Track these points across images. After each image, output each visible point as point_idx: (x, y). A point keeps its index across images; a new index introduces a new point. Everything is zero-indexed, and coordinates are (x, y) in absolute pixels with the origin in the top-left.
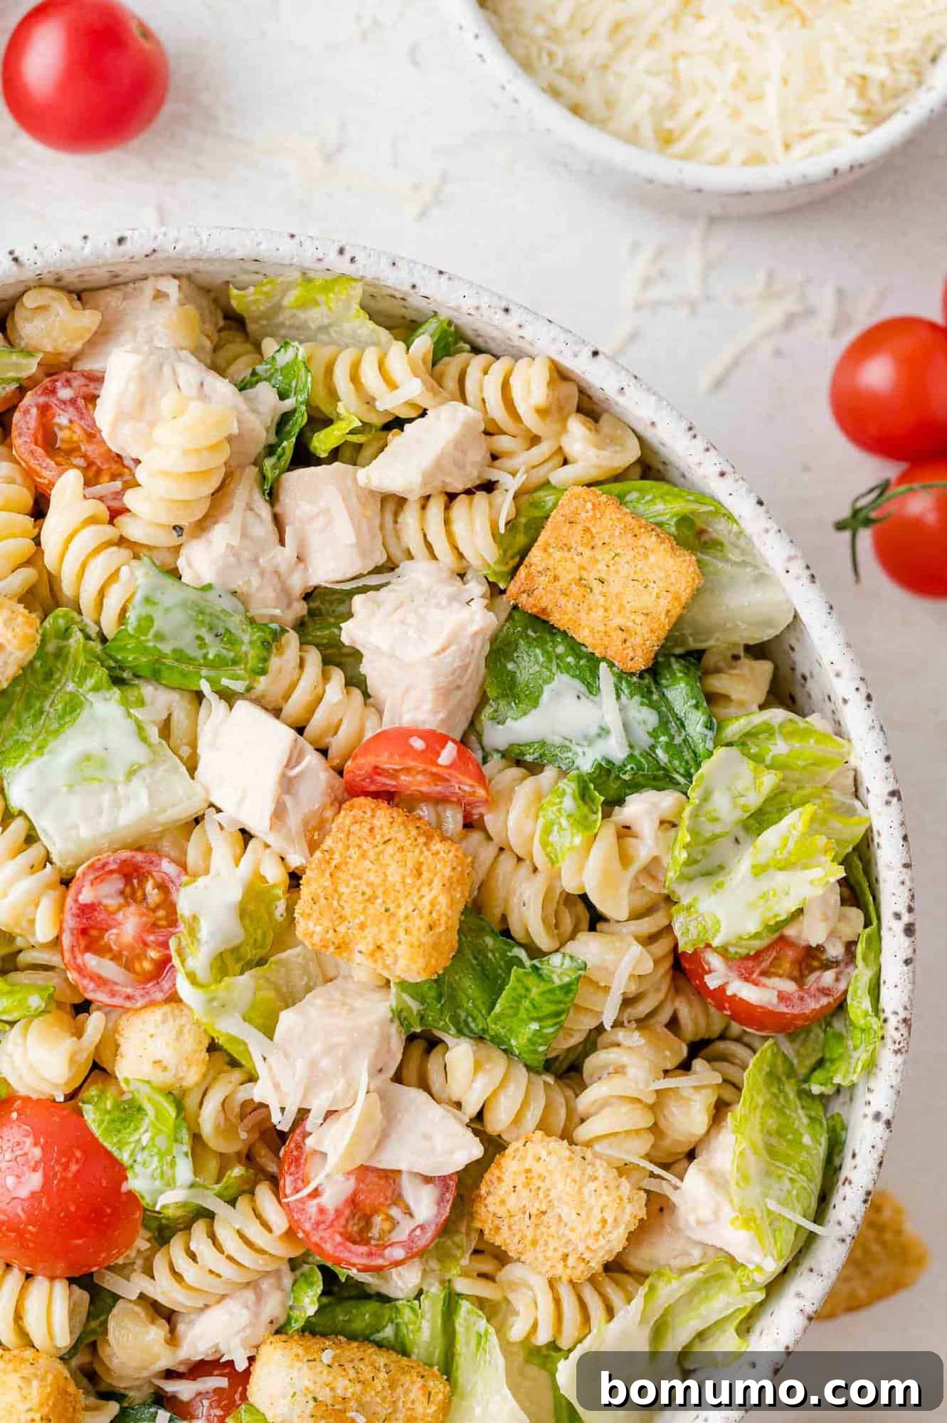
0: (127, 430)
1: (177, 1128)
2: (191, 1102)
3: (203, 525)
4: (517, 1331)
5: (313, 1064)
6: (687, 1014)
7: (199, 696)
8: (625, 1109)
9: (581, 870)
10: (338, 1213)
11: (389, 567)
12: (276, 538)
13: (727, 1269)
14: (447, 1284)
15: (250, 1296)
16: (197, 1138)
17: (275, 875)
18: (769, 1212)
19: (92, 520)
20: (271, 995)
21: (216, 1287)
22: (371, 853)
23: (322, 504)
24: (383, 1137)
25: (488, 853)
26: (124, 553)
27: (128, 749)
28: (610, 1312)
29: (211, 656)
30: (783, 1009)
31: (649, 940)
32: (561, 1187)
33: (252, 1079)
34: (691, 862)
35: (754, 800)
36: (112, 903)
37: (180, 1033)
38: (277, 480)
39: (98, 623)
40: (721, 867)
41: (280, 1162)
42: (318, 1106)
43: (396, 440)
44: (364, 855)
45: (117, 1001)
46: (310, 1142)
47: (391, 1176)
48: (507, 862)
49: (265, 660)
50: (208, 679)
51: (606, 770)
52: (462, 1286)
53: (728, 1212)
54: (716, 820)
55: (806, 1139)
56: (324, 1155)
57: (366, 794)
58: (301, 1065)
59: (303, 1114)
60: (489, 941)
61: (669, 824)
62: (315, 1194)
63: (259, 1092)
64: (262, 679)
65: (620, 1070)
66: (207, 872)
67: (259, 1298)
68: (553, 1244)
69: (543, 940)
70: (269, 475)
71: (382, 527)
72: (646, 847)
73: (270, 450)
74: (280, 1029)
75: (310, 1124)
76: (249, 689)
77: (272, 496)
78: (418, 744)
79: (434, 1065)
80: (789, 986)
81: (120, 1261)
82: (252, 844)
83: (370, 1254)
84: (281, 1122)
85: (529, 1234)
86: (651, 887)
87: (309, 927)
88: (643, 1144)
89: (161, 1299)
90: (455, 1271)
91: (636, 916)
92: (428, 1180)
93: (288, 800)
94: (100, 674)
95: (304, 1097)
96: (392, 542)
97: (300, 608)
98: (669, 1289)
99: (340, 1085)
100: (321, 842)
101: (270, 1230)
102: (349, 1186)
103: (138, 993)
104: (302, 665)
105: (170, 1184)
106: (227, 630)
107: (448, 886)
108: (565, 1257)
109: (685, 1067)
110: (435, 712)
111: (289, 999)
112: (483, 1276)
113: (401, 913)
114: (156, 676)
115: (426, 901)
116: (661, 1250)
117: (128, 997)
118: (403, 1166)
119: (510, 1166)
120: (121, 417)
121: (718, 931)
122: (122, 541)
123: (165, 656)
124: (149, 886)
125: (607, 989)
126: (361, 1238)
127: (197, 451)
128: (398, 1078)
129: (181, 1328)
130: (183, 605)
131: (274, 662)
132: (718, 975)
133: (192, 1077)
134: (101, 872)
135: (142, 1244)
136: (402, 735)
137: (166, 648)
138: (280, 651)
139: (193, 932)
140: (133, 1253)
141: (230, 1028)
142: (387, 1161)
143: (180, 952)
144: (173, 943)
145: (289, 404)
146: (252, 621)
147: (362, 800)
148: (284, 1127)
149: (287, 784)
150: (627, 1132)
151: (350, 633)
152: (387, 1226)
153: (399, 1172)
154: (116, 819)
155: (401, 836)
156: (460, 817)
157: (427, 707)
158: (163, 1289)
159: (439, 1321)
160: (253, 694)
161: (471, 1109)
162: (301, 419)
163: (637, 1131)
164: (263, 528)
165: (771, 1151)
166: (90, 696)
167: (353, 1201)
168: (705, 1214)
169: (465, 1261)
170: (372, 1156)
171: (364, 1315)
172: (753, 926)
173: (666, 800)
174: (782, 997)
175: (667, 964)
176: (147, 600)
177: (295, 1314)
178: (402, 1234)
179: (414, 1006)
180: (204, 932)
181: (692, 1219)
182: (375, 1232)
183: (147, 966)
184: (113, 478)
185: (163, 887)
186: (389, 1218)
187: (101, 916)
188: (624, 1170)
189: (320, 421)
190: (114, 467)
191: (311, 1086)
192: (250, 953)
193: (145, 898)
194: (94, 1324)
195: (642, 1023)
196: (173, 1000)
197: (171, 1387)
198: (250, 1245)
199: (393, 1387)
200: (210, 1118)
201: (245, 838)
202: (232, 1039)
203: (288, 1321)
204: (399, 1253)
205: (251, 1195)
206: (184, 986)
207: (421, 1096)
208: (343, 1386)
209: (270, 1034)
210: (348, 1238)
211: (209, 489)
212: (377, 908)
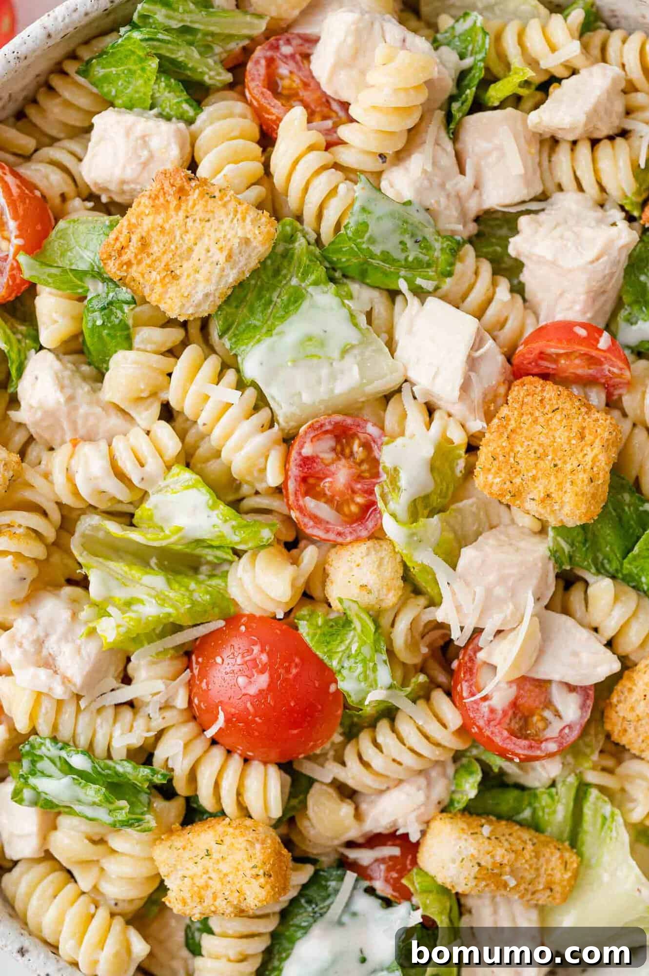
0: (343, 76)
1: (376, 641)
2: (385, 621)
3: (400, 156)
4: (638, 814)
5: (489, 591)
7: (393, 294)
10: (505, 713)
11: (543, 197)
12: (456, 169)
14: (580, 776)
15: (422, 781)
16: (390, 652)
17: (459, 438)
19: (311, 148)
20: (451, 536)
21: (394, 772)
22: (541, 420)
23: (497, 141)
24: (541, 652)
25: (625, 426)
26: (339, 175)
27: (343, 333)
29: (410, 259)
33: (434, 603)
36: (328, 456)
37: (380, 565)
38: (459, 123)
39: (318, 232)
41: (451, 673)
42: (490, 627)
43: (555, 92)
44: (535, 421)
45: (332, 536)
46: (481, 655)
47: (543, 684)
48: (640, 433)
49: (452, 264)
50: (406, 279)
52: (591, 777)
56: (494, 668)
57: (533, 375)
58: (480, 591)
59: (477, 632)
60: (627, 497)
62: (485, 698)
63: (441, 614)
64: (448, 280)
66: (402, 434)
67: (430, 784)
70: (458, 115)
71: (540, 164)
73: (452, 99)
74: (462, 563)
75: (482, 641)
76: (437, 288)
77: (455, 137)
78: (582, 332)
79: (576, 596)
81: (318, 751)
82: (437, 415)
83: (530, 747)
84: (458, 637)
87: (488, 479)
89: (351, 783)
90: (587, 764)
92: (571, 688)
93: (473, 375)
94: (320, 272)
95: (480, 618)
96: (547, 175)
97: (473, 228)
99: (509, 608)
100: (497, 411)
101: (444, 726)
102: (512, 692)
103: (347, 530)
104: (476, 273)
105: (373, 685)
106: (424, 238)
107: (606, 447)
110: (584, 313)
111: (463, 540)
112: (605, 770)
113: (569, 467)
114: (362, 276)
115: (589, 459)
117: (339, 534)
118: (556, 677)
119: (641, 680)
120: (338, 66)
122: (336, 166)
123: (372, 256)
124: (356, 447)
126: (523, 733)
127: (406, 90)
128: (547, 607)
129: (364, 806)
130: (392, 215)
131: (459, 267)
133: (391, 599)
134: (318, 431)
135: (337, 738)
136: (565, 329)
137: (377, 250)
138: (461, 260)
139: (394, 481)
140: (328, 745)
141: (424, 559)
142: (542, 673)
143: (383, 496)
144: (377, 489)
145: (468, 62)
146: (438, 233)
147: (530, 378)
148: (461, 642)
149: (472, 363)
151: (516, 246)
152: (541, 725)
153: (549, 682)
154: (332, 390)
155: (568, 405)
156: (603, 397)
157: (578, 307)
158: (353, 774)
159: (572, 804)
160: (440, 292)
161: (609, 634)
162: (478, 74)
164: (448, 161)
166: (310, 289)
167: (515, 705)
169: (595, 757)
170: (530, 671)
171: (510, 797)
176: (364, 209)
177: (457, 797)
178: (556, 727)
179: (566, 548)
180: (404, 481)
182: (532, 731)
183: (354, 509)
184: (325, 118)
185: (367, 446)
186: (544, 719)
187: (318, 467)
189: (489, 79)
190: (325, 110)
191: (484, 612)
192: (436, 501)
193: (352, 454)
194: (294, 802)
196: (378, 535)
197: (353, 854)
198: (427, 737)
199: (537, 856)
200: (400, 633)
201: (430, 410)
202: (427, 570)
203: (452, 802)
204: (552, 747)
205: (427, 698)
206: (389, 525)
207: (564, 617)
208: (500, 854)
209: (454, 567)
210: (512, 733)
211: (410, 124)
212: (546, 464)
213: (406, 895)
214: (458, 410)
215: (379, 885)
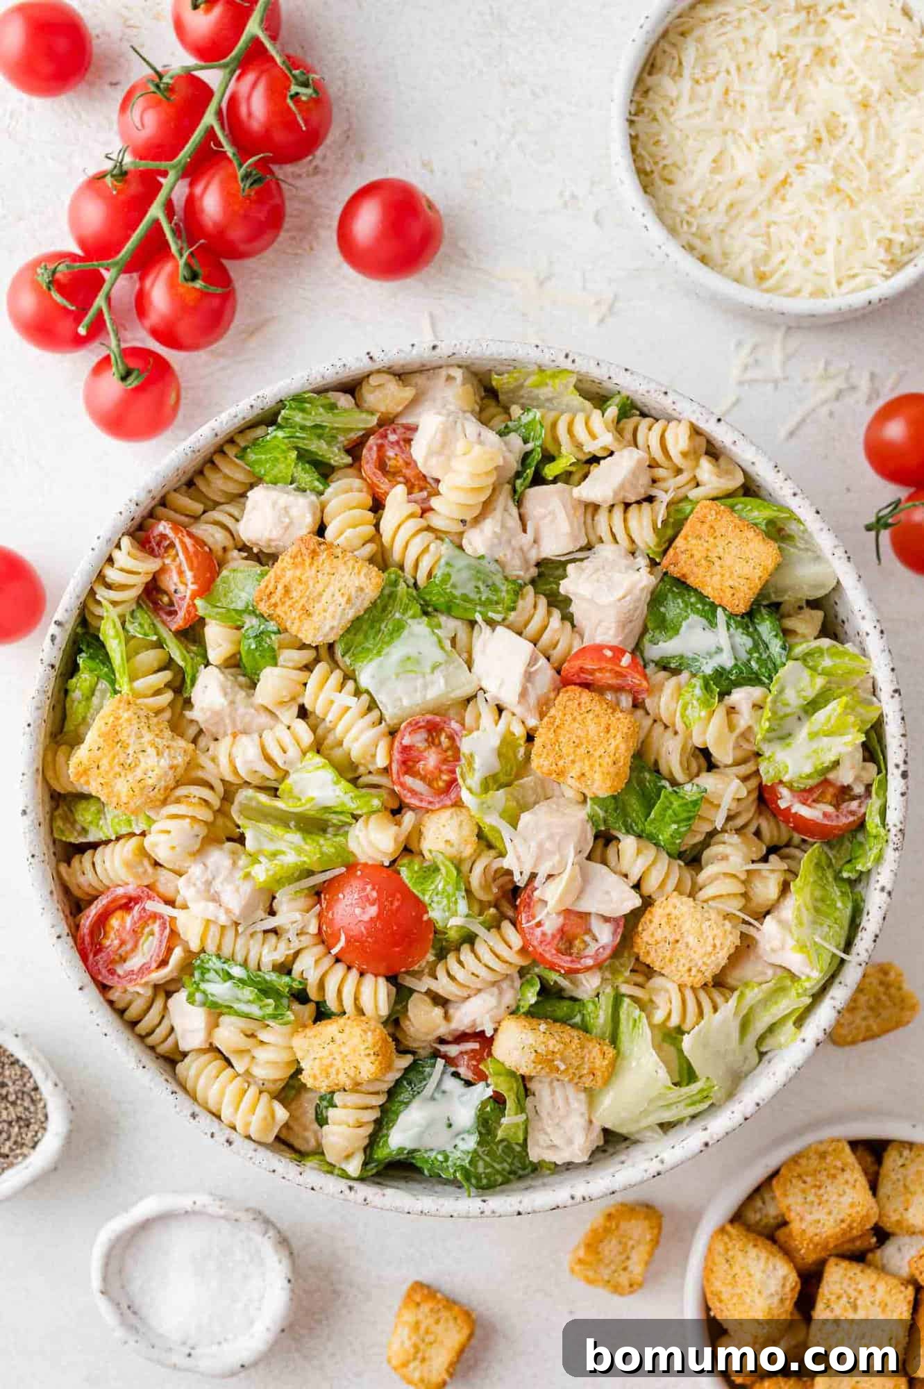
0: (433, 461)
1: (457, 883)
2: (465, 868)
3: (477, 520)
4: (659, 1016)
5: (540, 846)
6: (766, 826)
7: (472, 623)
8: (728, 881)
9: (704, 733)
10: (554, 936)
11: (589, 547)
12: (520, 529)
13: (788, 983)
14: (615, 988)
15: (495, 990)
16: (469, 892)
17: (519, 731)
18: (815, 943)
19: (412, 516)
20: (513, 804)
21: (476, 984)
22: (579, 718)
23: (550, 508)
24: (581, 892)
25: (647, 722)
26: (431, 536)
27: (433, 653)
28: (715, 1009)
29: (483, 599)
30: (826, 822)
31: (745, 779)
32: (688, 924)
33: (502, 855)
34: (770, 730)
35: (811, 693)
36: (422, 745)
37: (460, 825)
38: (522, 493)
39: (415, 578)
40: (790, 735)
41: (516, 908)
42: (543, 872)
43: (595, 470)
44: (574, 720)
45: (424, 804)
46: (537, 894)
47: (585, 916)
48: (659, 728)
49: (515, 602)
50: (481, 613)
51: (720, 673)
52: (625, 989)
53: (790, 942)
54: (788, 705)
55: (839, 905)
56: (545, 903)
57: (575, 684)
58: (533, 844)
59: (533, 876)
60: (647, 776)
61: (758, 707)
62: (539, 924)
63: (507, 863)
64: (513, 613)
65: (725, 858)
66: (478, 729)
67: (501, 993)
68: (682, 961)
69: (680, 776)
70: (519, 489)
71: (585, 523)
72: (744, 719)
73: (518, 475)
74: (520, 825)
75: (537, 883)
76: (504, 620)
77: (519, 503)
78: (609, 653)
79: (611, 851)
80: (830, 809)
81: (416, 968)
82: (504, 714)
83: (572, 961)
84: (520, 880)
85: (668, 954)
86: (746, 746)
87: (540, 762)
88: (740, 903)
89: (441, 992)
90: (621, 979)
91: (737, 763)
92: (607, 919)
93: (529, 685)
94: (416, 608)
95: (535, 866)
96: (590, 531)
97: (534, 572)
98: (753, 995)
99: (557, 858)
100: (547, 712)
101: (510, 947)
102: (560, 921)
103: (437, 799)
104: (535, 607)
105: (454, 914)
106: (494, 584)
107: (626, 738)
108: (690, 970)
109: (765, 859)
110: (616, 636)
111: (524, 807)
112: (636, 984)
113: (597, 754)
114: (448, 610)
115: (612, 747)
116: (748, 970)
117: (430, 803)
118: (593, 910)
119: (657, 913)
120: (431, 454)
121: (786, 772)
122: (429, 528)
123: (455, 598)
124: (443, 738)
125: (719, 806)
126: (567, 951)
127: (479, 475)
128: (589, 858)
129: (451, 1011)
130: (469, 567)
131: (521, 603)
132: (786, 800)
133: (468, 851)
134: (415, 727)
135: (430, 957)
136: (598, 649)
137: (457, 593)
138: (523, 598)
139: (470, 764)
140: (423, 963)
141: (492, 821)
142: (585, 906)
143: (462, 775)
144: (458, 770)
145: (530, 446)
146: (506, 578)
147: (573, 687)
148: (521, 884)
149: (529, 676)
150: (729, 895)
151: (565, 587)
152: (582, 946)
153: (589, 913)
154: (425, 697)
155: (598, 708)
156: (630, 699)
157: (612, 632)
158: (443, 986)
159: (610, 1011)
160: (507, 623)
161: (634, 878)
162: (537, 456)
163: (735, 895)
164: (514, 522)
165: (817, 910)
166: (409, 621)
167: (562, 931)
168: (776, 944)
169: (627, 973)
170: (573, 904)
171: (563, 1008)
172: (808, 769)
173: (756, 692)
174: (825, 815)
175: (755, 795)
176: (448, 564)
177: (522, 1003)
178: (592, 948)
179: (601, 814)
180: (477, 763)
181: (768, 948)
182: (575, 951)
183: (441, 784)
184: (421, 489)
185: (451, 738)
186: (584, 942)
187: (414, 753)
188: (727, 916)
189: (549, 458)
190: (422, 483)
191: (538, 860)
192: (503, 779)
193: (440, 743)
194: (399, 1008)
195: (739, 831)
196: (458, 804)
197: (443, 1048)
198: (497, 956)
199: (582, 1048)
200: (476, 878)
201: (500, 710)
202: (493, 828)
203: (518, 1007)
204: (590, 962)
205: (498, 928)
206: (465, 796)
207: (604, 869)
208: (553, 1044)
209: (515, 826)
210: (559, 951)
211: (483, 498)
212: (582, 750)
213: (482, 1077)
214: (518, 710)
215: (462, 1071)
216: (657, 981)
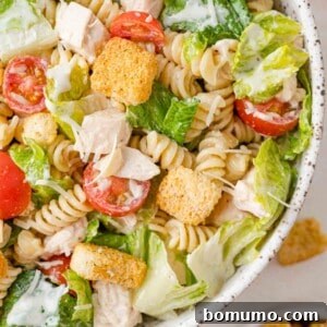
1: (44, 159)
2: (50, 151)
4: (172, 243)
5: (96, 136)
6: (238, 128)
7: (56, 2)
8: (215, 159)
10: (105, 193)
13: (252, 222)
14: (146, 227)
15: (71, 228)
16: (52, 165)
17: (83, 65)
18: (268, 197)
20: (81, 111)
21: (59, 224)
22: (120, 55)
24: (123, 165)
25: (164, 61)
27: (30, 17)
28: (207, 239)
30: (274, 123)
31: (226, 98)
32: (189, 185)
33: (73, 143)
34: (239, 65)
35: (265, 43)
36: (22, 74)
37: (46, 123)
40: (252, 69)
41: (83, 176)
42: (98, 153)
44: (117, 56)
45: (23, 110)
46: (95, 167)
47: (125, 181)
48: (171, 65)
51: (209, 31)
52: (151, 227)
53: (253, 195)
54: (250, 50)
55: (283, 174)
56: (99, 172)
58: (91, 135)
59: (92, 155)
60: (164, 94)
61: (232, 51)
63: (76, 147)
65: (213, 146)
66: (58, 64)
67: (75, 230)
68: (186, 208)
69: (184, 94)
72: (224, 57)
74: (84, 123)
75: (94, 160)
78: (139, 16)
79: (142, 143)
80: (277, 116)
81: (23, 215)
82: (75, 56)
83: (117, 208)
84: (85, 159)
85: (177, 204)
86: (226, 77)
87: (96, 83)
88: (223, 173)
89: (38, 229)
90: (149, 221)
91: (220, 88)
92: (139, 183)
93: (89, 36)
95: (93, 148)
98: (230, 230)
99: (106, 144)
100: (101, 52)
101: (79, 200)
102: (109, 183)
103: (32, 107)
105: (41, 178)
107: (148, 66)
108: (190, 214)
109: (238, 147)
112: (160, 225)
113: (131, 76)
115: (140, 72)
116: (227, 215)
117: (27, 110)
118: (129, 176)
119: (170, 178)
121: (250, 90)
124: (36, 70)
125: (208, 112)
126: (114, 202)
129: (45, 241)
132: (250, 109)
133: (51, 139)
134: (18, 63)
135: (31, 207)
136: (133, 14)
139: (52, 84)
140: (28, 212)
141: (65, 119)
142: (125, 174)
143: (47, 92)
144: (44, 89)
147: (117, 38)
148: (85, 161)
149: (89, 30)
150: (215, 168)
152: (123, 199)
153: (127, 180)
156: (154, 48)
158: (39, 225)
159: (143, 240)
160: (78, 1)
161: (156, 158)
163: (219, 168)
165: (270, 178)
167: (110, 190)
168: (244, 197)
169: (153, 217)
170: (117, 172)
171: (115, 240)
172: (263, 89)
173: (231, 42)
174: (274, 119)
175: (231, 109)
177: (88, 236)
178: (130, 200)
179: (135, 117)
180: (56, 84)
181: (239, 199)
182: (118, 202)
183: (35, 98)
186: (124, 196)
187: (18, 79)
188: (214, 180)
191: (95, 145)
193: (34, 73)
194: (13, 239)
195: (222, 130)
196: (45, 110)
197: (41, 264)
198: (72, 207)
199: (125, 263)
200: (57, 156)
201: (73, 53)
202: (66, 124)
203: (86, 238)
204: (127, 209)
205: (73, 189)
206: (48, 104)
207: (138, 151)
208: (105, 260)
209: (80, 124)
210: (108, 202)
212: (121, 75)
213: (63, 281)
214: (82, 51)
215: (52, 278)
216: (172, 223)
